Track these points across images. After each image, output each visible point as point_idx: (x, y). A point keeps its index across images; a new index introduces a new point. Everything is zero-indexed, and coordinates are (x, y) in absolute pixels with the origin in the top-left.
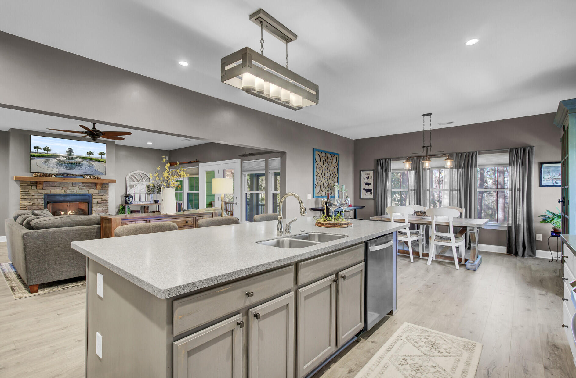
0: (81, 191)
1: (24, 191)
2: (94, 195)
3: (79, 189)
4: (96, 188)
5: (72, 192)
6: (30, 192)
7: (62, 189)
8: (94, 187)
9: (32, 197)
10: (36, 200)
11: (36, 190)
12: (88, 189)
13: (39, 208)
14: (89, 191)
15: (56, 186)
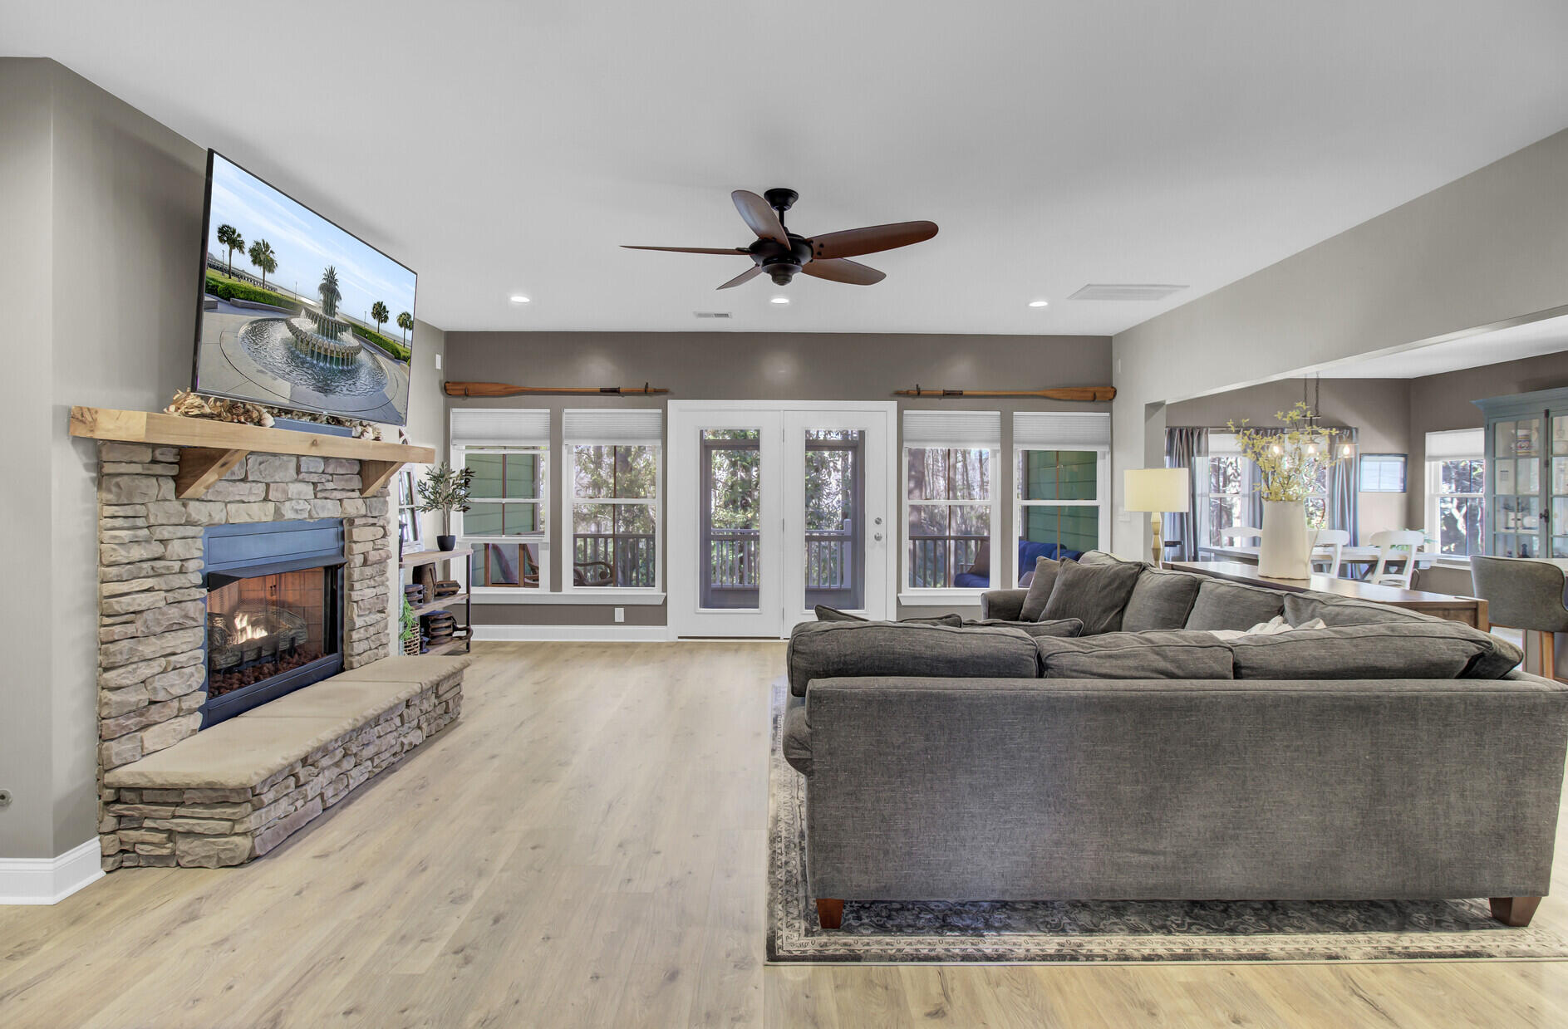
0: (323, 508)
1: (129, 511)
2: (357, 522)
3: (316, 497)
4: (362, 491)
5: (297, 511)
6: (152, 521)
7: (266, 499)
8: (356, 483)
9: (158, 549)
10: (177, 566)
11: (176, 505)
12: (339, 495)
13: (186, 616)
14: (345, 502)
15: (244, 480)
